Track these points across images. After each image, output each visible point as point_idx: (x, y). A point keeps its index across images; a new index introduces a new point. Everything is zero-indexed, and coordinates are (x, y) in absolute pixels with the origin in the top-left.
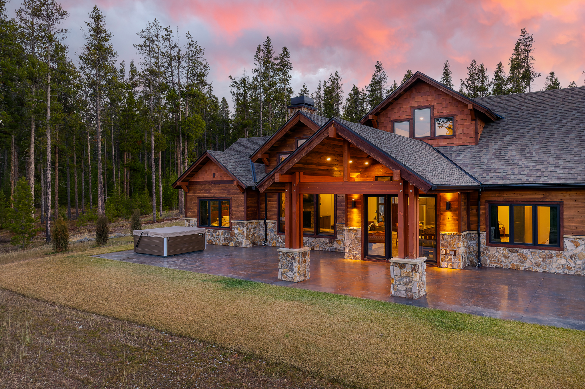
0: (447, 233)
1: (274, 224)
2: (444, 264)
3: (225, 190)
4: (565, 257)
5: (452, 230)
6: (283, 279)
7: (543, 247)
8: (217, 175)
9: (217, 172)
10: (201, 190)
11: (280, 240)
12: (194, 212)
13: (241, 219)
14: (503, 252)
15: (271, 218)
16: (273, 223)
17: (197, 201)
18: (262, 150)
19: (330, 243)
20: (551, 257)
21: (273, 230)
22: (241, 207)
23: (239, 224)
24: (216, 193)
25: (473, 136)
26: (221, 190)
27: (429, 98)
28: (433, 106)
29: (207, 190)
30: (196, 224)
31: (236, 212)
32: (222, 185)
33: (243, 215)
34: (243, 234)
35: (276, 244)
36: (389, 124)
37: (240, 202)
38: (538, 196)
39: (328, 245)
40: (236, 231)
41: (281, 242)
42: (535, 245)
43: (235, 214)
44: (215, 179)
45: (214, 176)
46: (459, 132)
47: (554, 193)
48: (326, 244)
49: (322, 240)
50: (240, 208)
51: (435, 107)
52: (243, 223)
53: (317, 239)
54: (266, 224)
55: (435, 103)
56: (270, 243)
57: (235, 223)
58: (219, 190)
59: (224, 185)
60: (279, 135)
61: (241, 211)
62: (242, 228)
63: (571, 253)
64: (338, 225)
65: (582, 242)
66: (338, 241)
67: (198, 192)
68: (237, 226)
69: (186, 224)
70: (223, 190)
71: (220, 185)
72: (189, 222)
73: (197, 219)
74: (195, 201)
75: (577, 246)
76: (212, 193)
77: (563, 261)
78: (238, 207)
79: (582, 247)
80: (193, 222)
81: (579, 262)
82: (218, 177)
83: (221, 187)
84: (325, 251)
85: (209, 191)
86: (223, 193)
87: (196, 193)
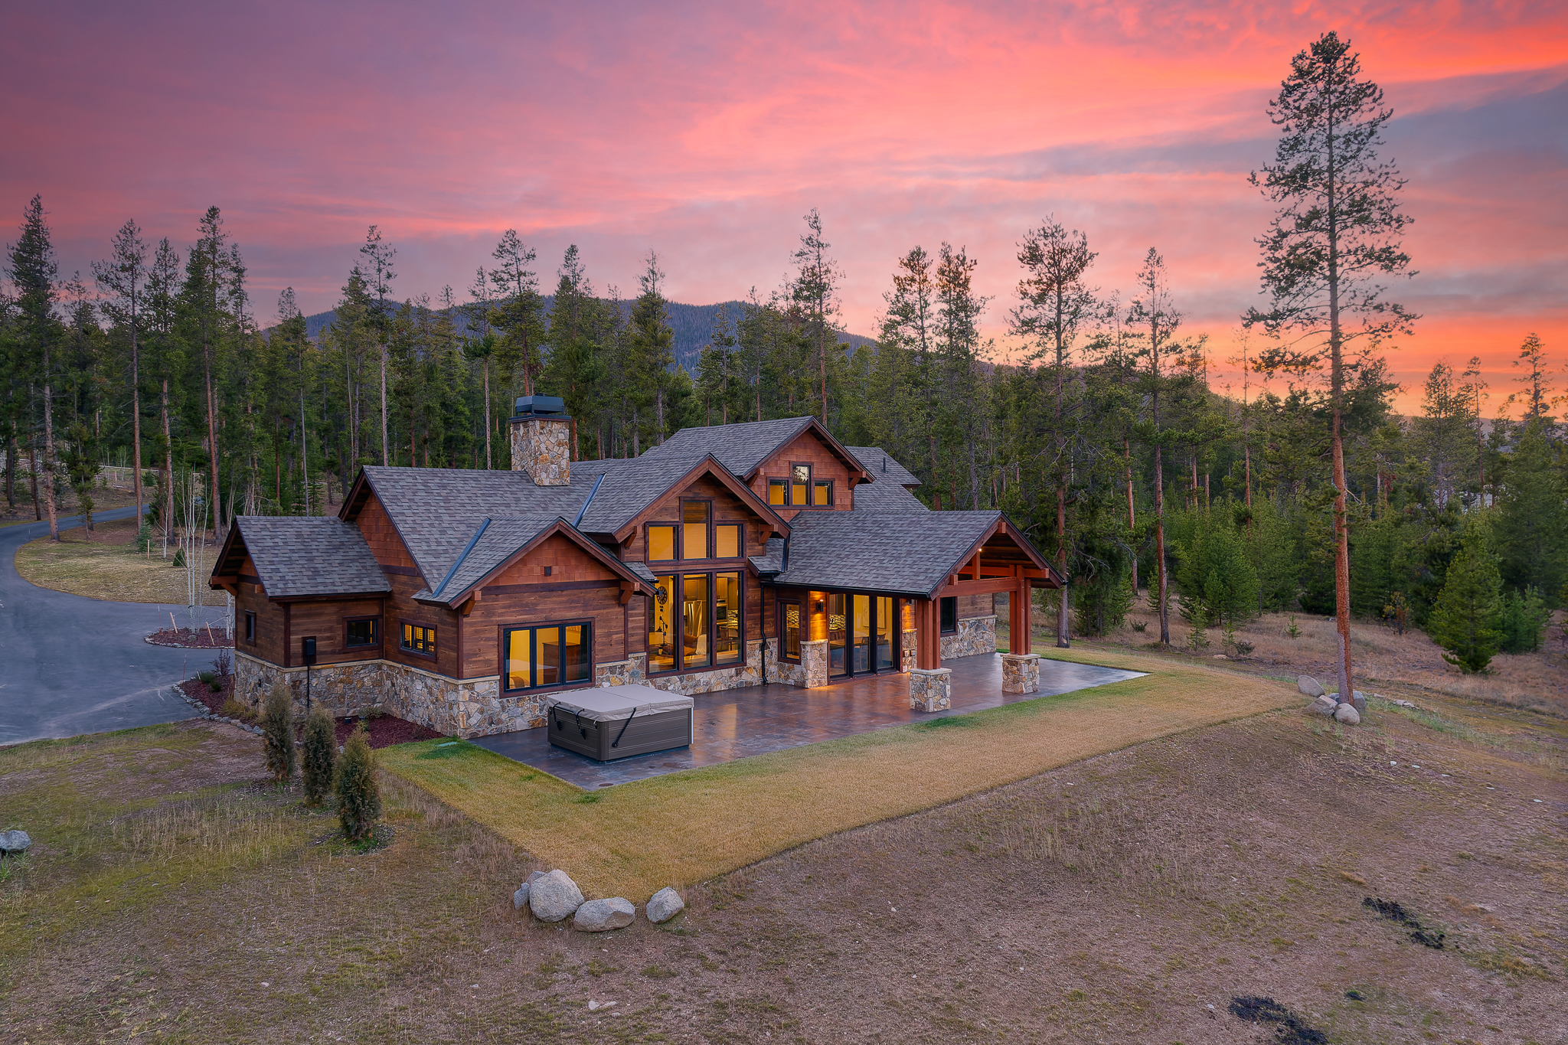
0: (909, 630)
1: (639, 661)
2: (905, 669)
3: (578, 602)
4: (958, 641)
8: (556, 570)
9: (557, 565)
10: (509, 607)
12: (488, 662)
13: (614, 659)
16: (638, 658)
17: (496, 633)
19: (737, 675)
21: (637, 673)
22: (617, 633)
23: (612, 670)
24: (552, 610)
25: (850, 508)
26: (567, 602)
27: (809, 452)
28: (813, 464)
29: (527, 605)
30: (497, 690)
31: (604, 644)
32: (569, 592)
33: (621, 649)
37: (614, 624)
39: (734, 679)
40: (606, 686)
43: (601, 650)
44: (550, 580)
45: (548, 572)
48: (731, 677)
49: (725, 672)
50: (614, 637)
52: (623, 666)
53: (718, 672)
57: (603, 668)
58: (560, 603)
59: (576, 591)
61: (618, 643)
62: (620, 676)
64: (751, 642)
65: (967, 624)
66: (748, 668)
67: (500, 611)
68: (609, 674)
69: (463, 695)
70: (572, 602)
71: (565, 593)
72: (473, 689)
73: (498, 677)
74: (489, 636)
75: (965, 628)
76: (542, 611)
77: (957, 646)
78: (609, 635)
79: (967, 629)
80: (487, 686)
81: (966, 644)
82: (559, 574)
83: (566, 595)
84: (730, 690)
85: (531, 608)
86: (571, 609)
87: (494, 614)
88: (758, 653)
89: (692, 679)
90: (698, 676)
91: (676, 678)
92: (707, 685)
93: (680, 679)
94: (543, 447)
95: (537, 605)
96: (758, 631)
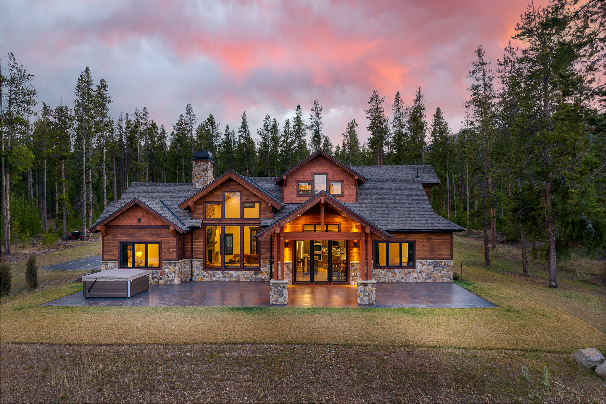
0: (355, 262)
1: (200, 262)
2: (353, 283)
3: (154, 234)
4: (417, 273)
5: (358, 260)
6: (274, 303)
7: (405, 267)
8: (143, 220)
9: (144, 218)
10: (123, 234)
11: (207, 275)
12: (114, 255)
13: (172, 259)
14: (383, 272)
15: (197, 257)
17: (117, 244)
18: (192, 199)
19: (255, 274)
20: (410, 273)
21: (199, 268)
22: (172, 248)
23: (170, 264)
24: (142, 236)
25: (355, 196)
26: (148, 234)
27: (325, 167)
28: (328, 173)
29: (131, 234)
30: (117, 266)
31: (166, 253)
32: (150, 229)
33: (175, 256)
34: (175, 272)
35: (202, 278)
36: (295, 183)
37: (171, 244)
38: (403, 237)
39: (254, 276)
40: (167, 271)
41: (207, 277)
42: (401, 266)
43: (165, 255)
44: (140, 224)
45: (140, 221)
46: (346, 192)
47: (412, 235)
48: (252, 275)
49: (248, 273)
50: (171, 250)
51: (330, 174)
52: (175, 263)
53: (244, 272)
54: (191, 262)
55: (329, 171)
56: (196, 278)
57: (165, 263)
58: (145, 234)
59: (153, 229)
60: (210, 188)
61: (173, 252)
62: (174, 267)
63: (420, 270)
64: (263, 260)
65: (426, 263)
66: (262, 272)
67: (119, 235)
68: (168, 266)
69: (103, 267)
70: (151, 234)
71: (147, 229)
72: (107, 265)
73: (117, 261)
74: (114, 245)
75: (423, 265)
76: (137, 237)
77: (416, 275)
78: (169, 249)
79: (426, 266)
80: (113, 264)
81: (424, 275)
82: (145, 222)
83: (148, 231)
84: (251, 281)
85: (133, 235)
86: (150, 237)
87: (116, 236)
88: (268, 265)
89: (229, 274)
90: (232, 273)
91: (220, 272)
92: (237, 277)
93: (222, 273)
94: (196, 172)
95: (135, 234)
96: (269, 255)
